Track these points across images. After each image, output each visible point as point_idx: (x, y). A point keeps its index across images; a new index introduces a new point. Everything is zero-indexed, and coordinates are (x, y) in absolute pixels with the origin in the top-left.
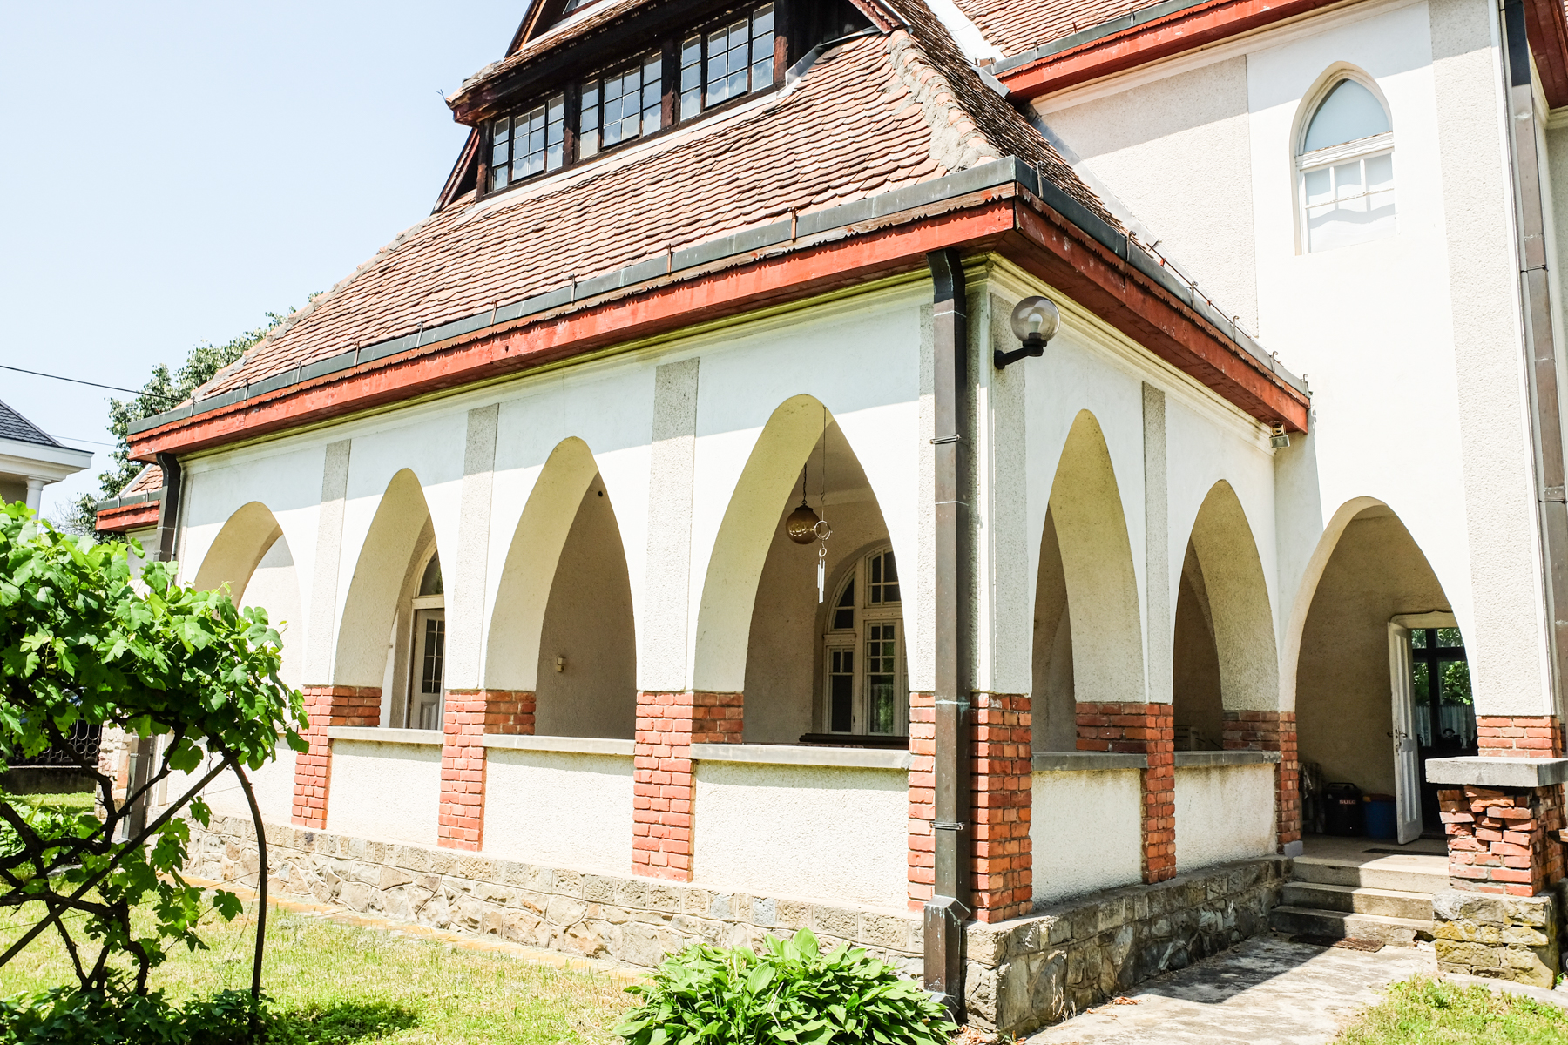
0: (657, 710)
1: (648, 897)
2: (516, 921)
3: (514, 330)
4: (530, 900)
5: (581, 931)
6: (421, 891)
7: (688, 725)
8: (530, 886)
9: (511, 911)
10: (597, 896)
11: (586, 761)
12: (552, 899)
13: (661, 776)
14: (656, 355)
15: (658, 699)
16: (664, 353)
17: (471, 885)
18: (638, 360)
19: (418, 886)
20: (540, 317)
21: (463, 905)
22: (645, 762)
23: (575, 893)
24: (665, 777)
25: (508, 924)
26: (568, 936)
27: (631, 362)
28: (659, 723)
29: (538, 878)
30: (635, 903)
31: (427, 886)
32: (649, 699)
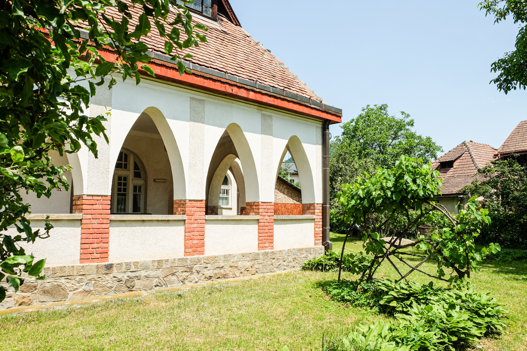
0: (265, 207)
1: (269, 255)
2: (228, 272)
3: (236, 86)
4: (232, 264)
5: (250, 269)
6: (184, 273)
7: (273, 211)
8: (233, 260)
9: (225, 270)
10: (255, 258)
11: (242, 221)
12: (240, 262)
13: (267, 224)
14: (262, 110)
15: (265, 204)
16: (264, 111)
17: (208, 265)
18: (257, 109)
19: (182, 272)
20: (246, 87)
21: (205, 273)
22: (262, 221)
23: (248, 259)
24: (268, 224)
25: (224, 274)
26: (246, 272)
27: (255, 109)
28: (266, 210)
29: (236, 258)
30: (266, 257)
31: (188, 270)
32: (263, 204)
